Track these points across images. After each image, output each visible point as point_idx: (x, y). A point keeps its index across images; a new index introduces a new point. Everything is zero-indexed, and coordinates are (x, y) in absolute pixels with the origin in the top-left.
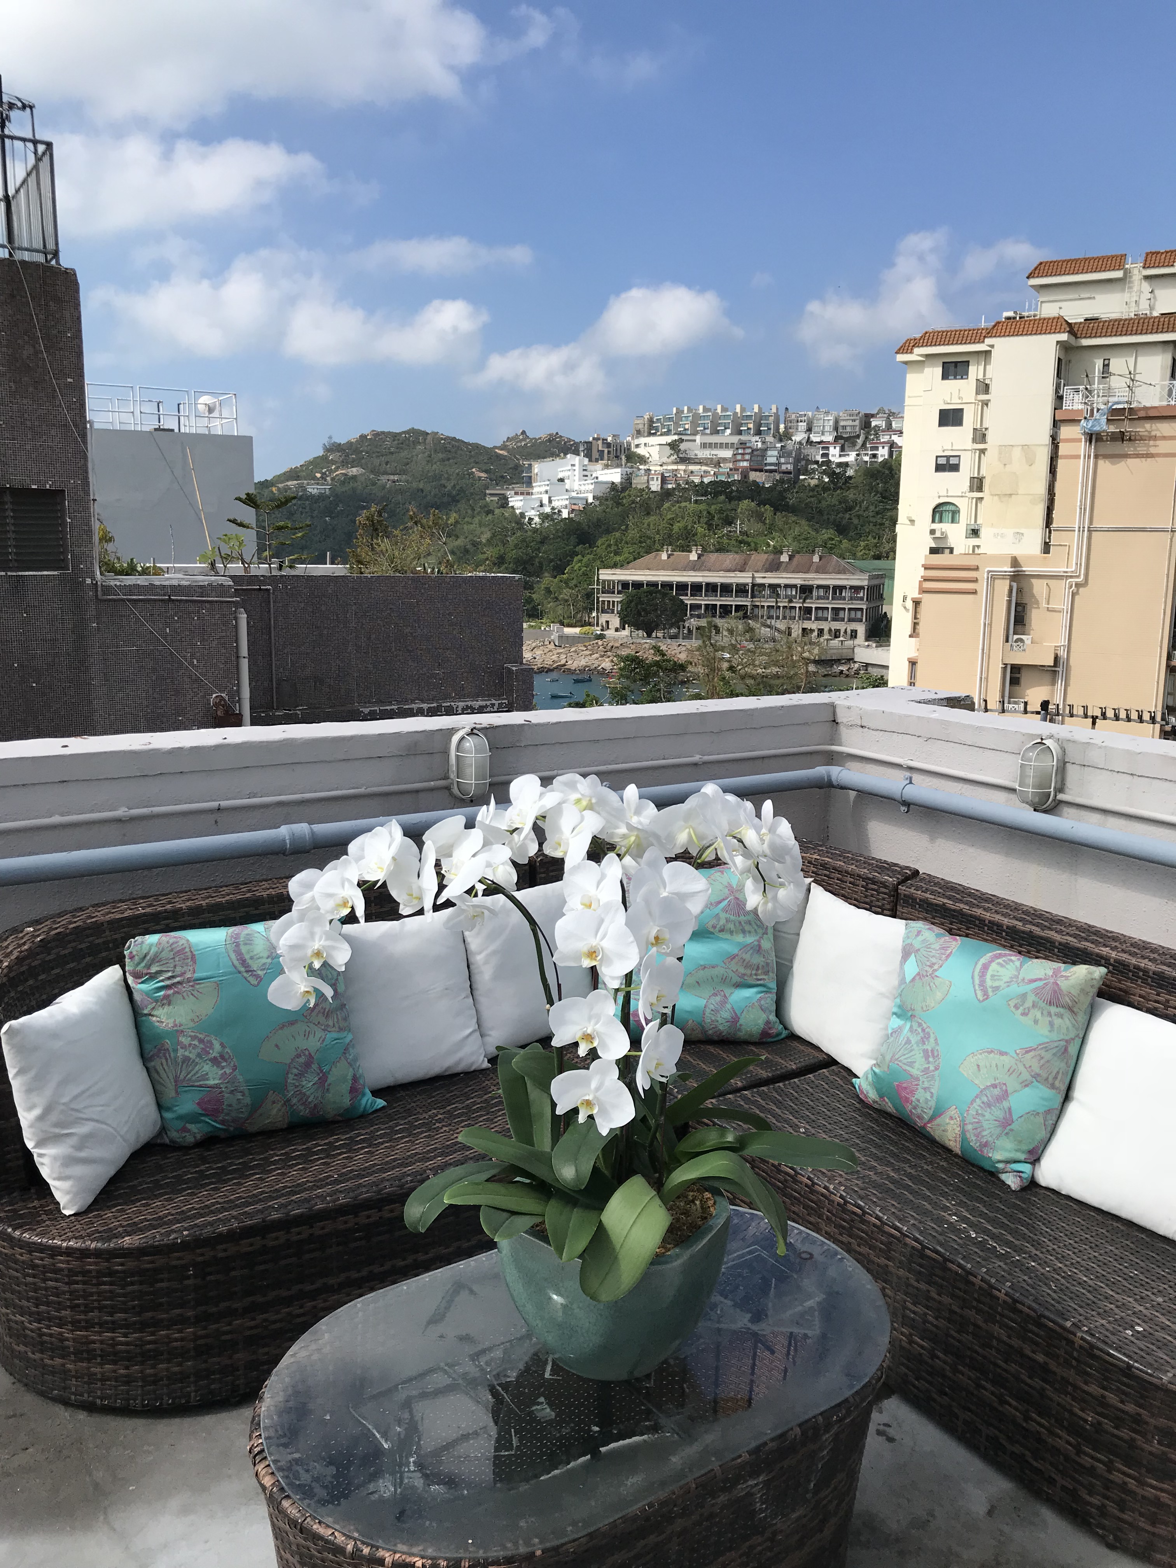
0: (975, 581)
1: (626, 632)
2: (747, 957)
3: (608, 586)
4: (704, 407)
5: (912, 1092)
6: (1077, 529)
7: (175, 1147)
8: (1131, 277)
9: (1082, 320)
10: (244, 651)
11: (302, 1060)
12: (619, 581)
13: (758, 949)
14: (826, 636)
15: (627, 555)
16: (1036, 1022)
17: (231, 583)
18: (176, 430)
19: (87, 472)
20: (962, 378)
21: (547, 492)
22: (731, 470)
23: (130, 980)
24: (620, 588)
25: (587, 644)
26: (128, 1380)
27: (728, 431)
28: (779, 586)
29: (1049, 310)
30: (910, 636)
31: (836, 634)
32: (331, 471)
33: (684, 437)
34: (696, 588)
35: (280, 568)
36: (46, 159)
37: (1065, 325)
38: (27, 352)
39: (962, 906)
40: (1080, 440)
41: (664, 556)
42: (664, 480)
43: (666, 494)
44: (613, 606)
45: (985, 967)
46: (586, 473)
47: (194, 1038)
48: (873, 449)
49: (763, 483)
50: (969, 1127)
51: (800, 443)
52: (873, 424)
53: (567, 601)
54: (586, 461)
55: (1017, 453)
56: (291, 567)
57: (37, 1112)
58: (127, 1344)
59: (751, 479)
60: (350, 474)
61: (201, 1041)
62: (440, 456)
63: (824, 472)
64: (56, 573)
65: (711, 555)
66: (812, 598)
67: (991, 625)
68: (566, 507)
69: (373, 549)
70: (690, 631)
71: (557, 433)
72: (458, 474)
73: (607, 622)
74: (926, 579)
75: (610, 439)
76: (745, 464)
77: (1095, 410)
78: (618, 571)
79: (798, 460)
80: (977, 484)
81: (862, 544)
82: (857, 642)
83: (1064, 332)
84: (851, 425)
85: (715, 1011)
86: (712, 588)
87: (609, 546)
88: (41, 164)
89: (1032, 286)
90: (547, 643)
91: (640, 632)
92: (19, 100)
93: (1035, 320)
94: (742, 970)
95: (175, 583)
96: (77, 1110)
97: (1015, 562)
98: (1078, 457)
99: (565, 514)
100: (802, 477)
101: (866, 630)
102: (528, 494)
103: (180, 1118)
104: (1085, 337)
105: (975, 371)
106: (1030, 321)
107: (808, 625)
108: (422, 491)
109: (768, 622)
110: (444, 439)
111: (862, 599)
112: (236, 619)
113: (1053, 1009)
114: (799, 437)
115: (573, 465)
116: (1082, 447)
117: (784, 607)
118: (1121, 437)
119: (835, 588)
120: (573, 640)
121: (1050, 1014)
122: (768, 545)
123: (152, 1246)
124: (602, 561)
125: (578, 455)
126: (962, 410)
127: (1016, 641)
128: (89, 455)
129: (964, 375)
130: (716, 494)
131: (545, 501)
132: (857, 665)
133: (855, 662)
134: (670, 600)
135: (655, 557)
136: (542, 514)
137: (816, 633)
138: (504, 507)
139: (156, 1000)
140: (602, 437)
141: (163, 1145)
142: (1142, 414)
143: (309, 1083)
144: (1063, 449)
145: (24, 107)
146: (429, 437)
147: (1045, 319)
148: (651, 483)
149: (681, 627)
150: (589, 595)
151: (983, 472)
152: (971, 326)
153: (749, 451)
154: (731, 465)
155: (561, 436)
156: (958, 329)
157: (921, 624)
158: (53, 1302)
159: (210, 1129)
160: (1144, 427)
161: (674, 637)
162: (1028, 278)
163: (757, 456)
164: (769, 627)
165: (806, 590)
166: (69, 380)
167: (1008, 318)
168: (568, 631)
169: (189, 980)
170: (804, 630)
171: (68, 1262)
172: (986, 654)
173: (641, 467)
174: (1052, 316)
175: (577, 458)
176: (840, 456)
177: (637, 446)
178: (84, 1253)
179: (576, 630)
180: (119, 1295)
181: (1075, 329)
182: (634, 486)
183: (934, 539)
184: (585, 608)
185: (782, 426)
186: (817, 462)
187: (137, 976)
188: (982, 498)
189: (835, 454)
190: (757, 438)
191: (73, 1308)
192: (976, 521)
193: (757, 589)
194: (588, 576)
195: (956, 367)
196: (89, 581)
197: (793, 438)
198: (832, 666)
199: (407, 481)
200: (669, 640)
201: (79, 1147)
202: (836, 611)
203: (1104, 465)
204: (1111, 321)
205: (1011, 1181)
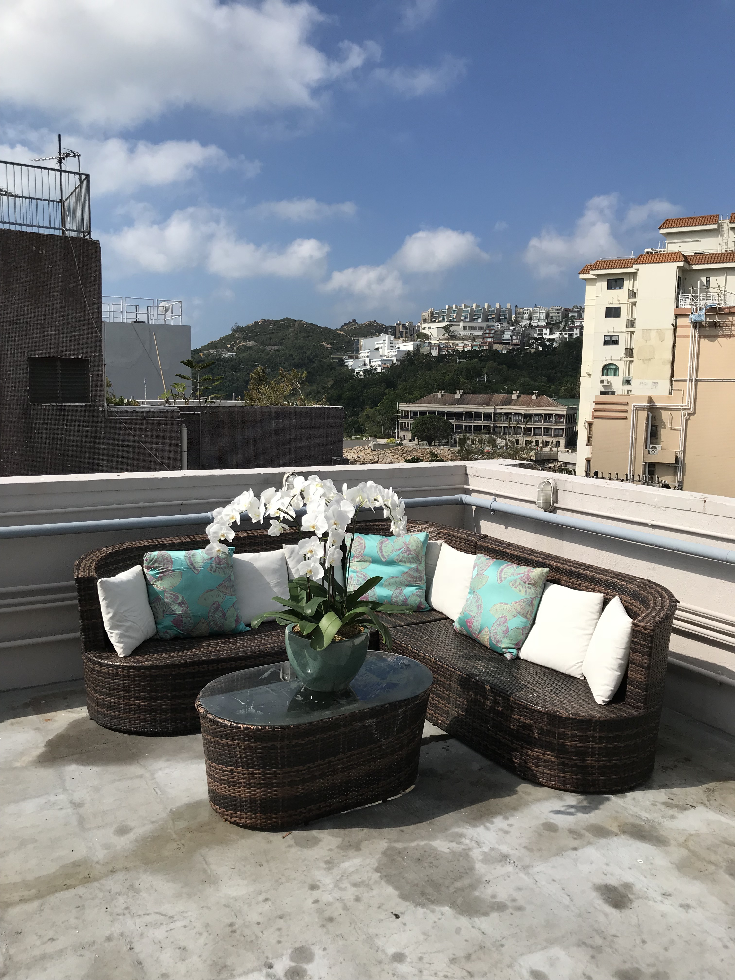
0: (626, 411)
1: (416, 442)
2: (412, 573)
3: (405, 415)
4: (465, 305)
5: (472, 623)
6: (688, 380)
7: (162, 640)
8: (722, 228)
9: (693, 254)
10: (185, 448)
11: (215, 606)
12: (411, 411)
13: (417, 570)
14: (541, 445)
15: (416, 395)
16: (520, 591)
17: (179, 410)
18: (146, 322)
19: (101, 349)
20: (620, 289)
21: (368, 356)
22: (482, 343)
23: (145, 570)
24: (412, 415)
25: (391, 449)
26: (145, 721)
27: (480, 320)
28: (511, 414)
29: (672, 247)
30: (586, 445)
31: (546, 444)
32: (237, 344)
33: (453, 323)
34: (459, 415)
35: (206, 402)
36: (86, 183)
37: (682, 257)
38: (72, 285)
39: (500, 548)
40: (689, 327)
41: (439, 396)
42: (440, 349)
43: (441, 358)
44: (408, 426)
45: (502, 570)
46: (392, 345)
47: (171, 594)
48: (570, 330)
49: (502, 351)
50: (492, 635)
51: (525, 327)
52: (570, 315)
53: (379, 423)
54: (392, 338)
55: (653, 334)
56: (211, 402)
57: (111, 615)
58: (145, 705)
59: (494, 348)
60: (248, 345)
61: (174, 595)
62: (304, 334)
63: (540, 345)
64: (83, 404)
65: (468, 395)
66: (531, 422)
67: (636, 438)
68: (380, 366)
69: (259, 392)
70: (455, 441)
71: (375, 321)
72: (314, 346)
73: (404, 436)
74: (596, 410)
75: (407, 324)
76: (491, 339)
77: (698, 309)
78: (411, 405)
79: (523, 337)
80: (629, 352)
81: (563, 388)
82: (559, 449)
83: (681, 261)
84: (556, 315)
85: (397, 597)
86: (469, 415)
87: (406, 389)
88: (82, 185)
89: (662, 234)
90: (366, 448)
91: (424, 442)
92: (72, 152)
93: (664, 254)
94: (409, 579)
95: (148, 410)
96: (126, 617)
97: (650, 400)
98: (688, 337)
99: (379, 370)
100: (526, 348)
101: (565, 442)
102: (357, 358)
103: (164, 627)
104: (694, 264)
105: (627, 285)
106: (661, 254)
107: (529, 438)
108: (292, 356)
109: (504, 436)
110: (306, 325)
111: (562, 422)
112: (181, 430)
113: (527, 586)
114: (524, 323)
115: (384, 340)
116: (690, 331)
117: (514, 427)
118: (714, 325)
119: (546, 415)
120: (383, 447)
121: (525, 587)
122: (504, 389)
123: (155, 666)
124: (401, 399)
125: (388, 334)
126: (620, 308)
127: (652, 448)
128: (103, 339)
129: (621, 287)
130: (472, 358)
131: (367, 362)
132: (559, 464)
133: (559, 461)
134: (443, 422)
135: (434, 396)
136: (365, 370)
137: (533, 444)
138: (341, 366)
139: (156, 578)
140: (402, 323)
141: (157, 639)
142: (727, 311)
143: (218, 615)
144: (679, 332)
145: (75, 156)
146: (296, 323)
147: (669, 253)
148: (432, 351)
149: (450, 439)
150: (393, 419)
151: (633, 346)
152: (625, 257)
153: (493, 331)
154: (481, 340)
155: (377, 323)
156: (617, 259)
157: (593, 437)
158: (116, 689)
159: (176, 633)
160: (728, 319)
161: (446, 445)
162: (659, 229)
163: (498, 336)
164: (505, 439)
165: (528, 417)
166: (94, 299)
167: (648, 253)
168: (380, 441)
169: (169, 570)
170: (526, 441)
171: (123, 672)
172: (633, 456)
173: (426, 341)
174: (674, 251)
175: (387, 336)
176: (550, 334)
177: (424, 329)
178: (129, 668)
179: (385, 441)
180: (142, 685)
181: (689, 260)
182: (421, 353)
183: (603, 386)
184: (390, 427)
185: (513, 316)
186: (535, 338)
187: (148, 568)
188: (632, 361)
189: (546, 334)
190: (498, 324)
191: (123, 690)
192: (629, 375)
193: (497, 415)
194: (393, 407)
195: (616, 282)
196: (100, 409)
197: (521, 324)
198: (544, 464)
199: (283, 350)
200: (442, 447)
201: (126, 631)
202: (547, 430)
203: (704, 342)
204: (710, 254)
205: (508, 656)
